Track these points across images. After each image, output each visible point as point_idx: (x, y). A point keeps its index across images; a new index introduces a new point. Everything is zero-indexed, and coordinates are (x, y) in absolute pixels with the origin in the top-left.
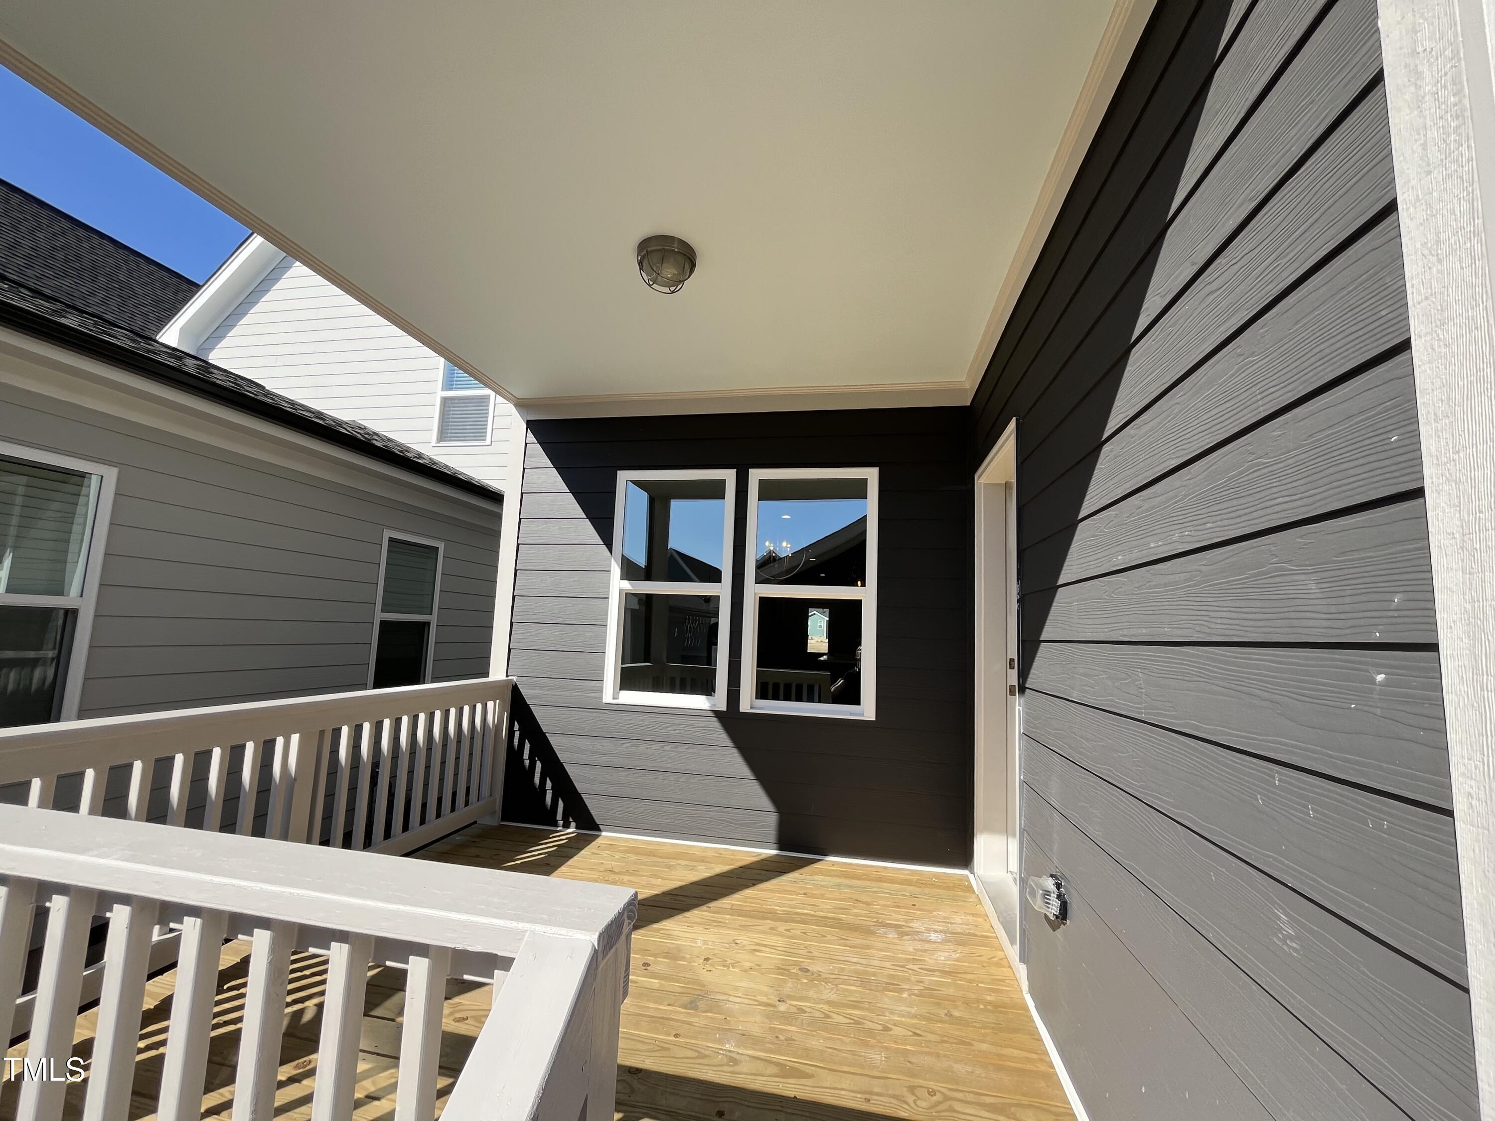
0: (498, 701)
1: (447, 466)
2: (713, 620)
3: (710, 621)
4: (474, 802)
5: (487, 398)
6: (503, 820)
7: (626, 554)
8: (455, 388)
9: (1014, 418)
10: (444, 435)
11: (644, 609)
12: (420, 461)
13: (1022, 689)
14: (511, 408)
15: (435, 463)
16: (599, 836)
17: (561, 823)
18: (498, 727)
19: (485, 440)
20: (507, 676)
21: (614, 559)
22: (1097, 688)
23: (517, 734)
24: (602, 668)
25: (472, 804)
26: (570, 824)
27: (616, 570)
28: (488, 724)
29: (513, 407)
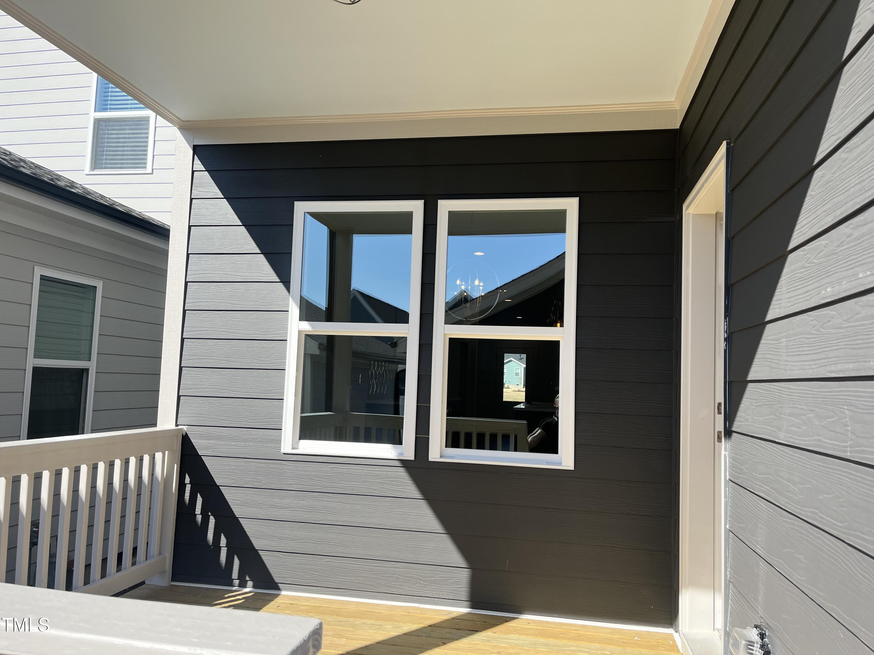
0: (167, 452)
1: (102, 197)
2: (400, 367)
3: (397, 368)
4: (142, 560)
5: (146, 120)
6: (173, 580)
7: (305, 294)
8: (110, 109)
9: (725, 143)
10: (99, 162)
11: (324, 354)
12: (73, 190)
13: (728, 433)
14: (175, 132)
15: (89, 193)
16: (279, 595)
17: (237, 582)
18: (167, 481)
19: (145, 168)
20: (177, 425)
21: (292, 298)
22: (803, 428)
23: (188, 488)
24: (280, 417)
25: (140, 563)
26: (246, 583)
27: (294, 311)
28: (156, 478)
29: (178, 130)
